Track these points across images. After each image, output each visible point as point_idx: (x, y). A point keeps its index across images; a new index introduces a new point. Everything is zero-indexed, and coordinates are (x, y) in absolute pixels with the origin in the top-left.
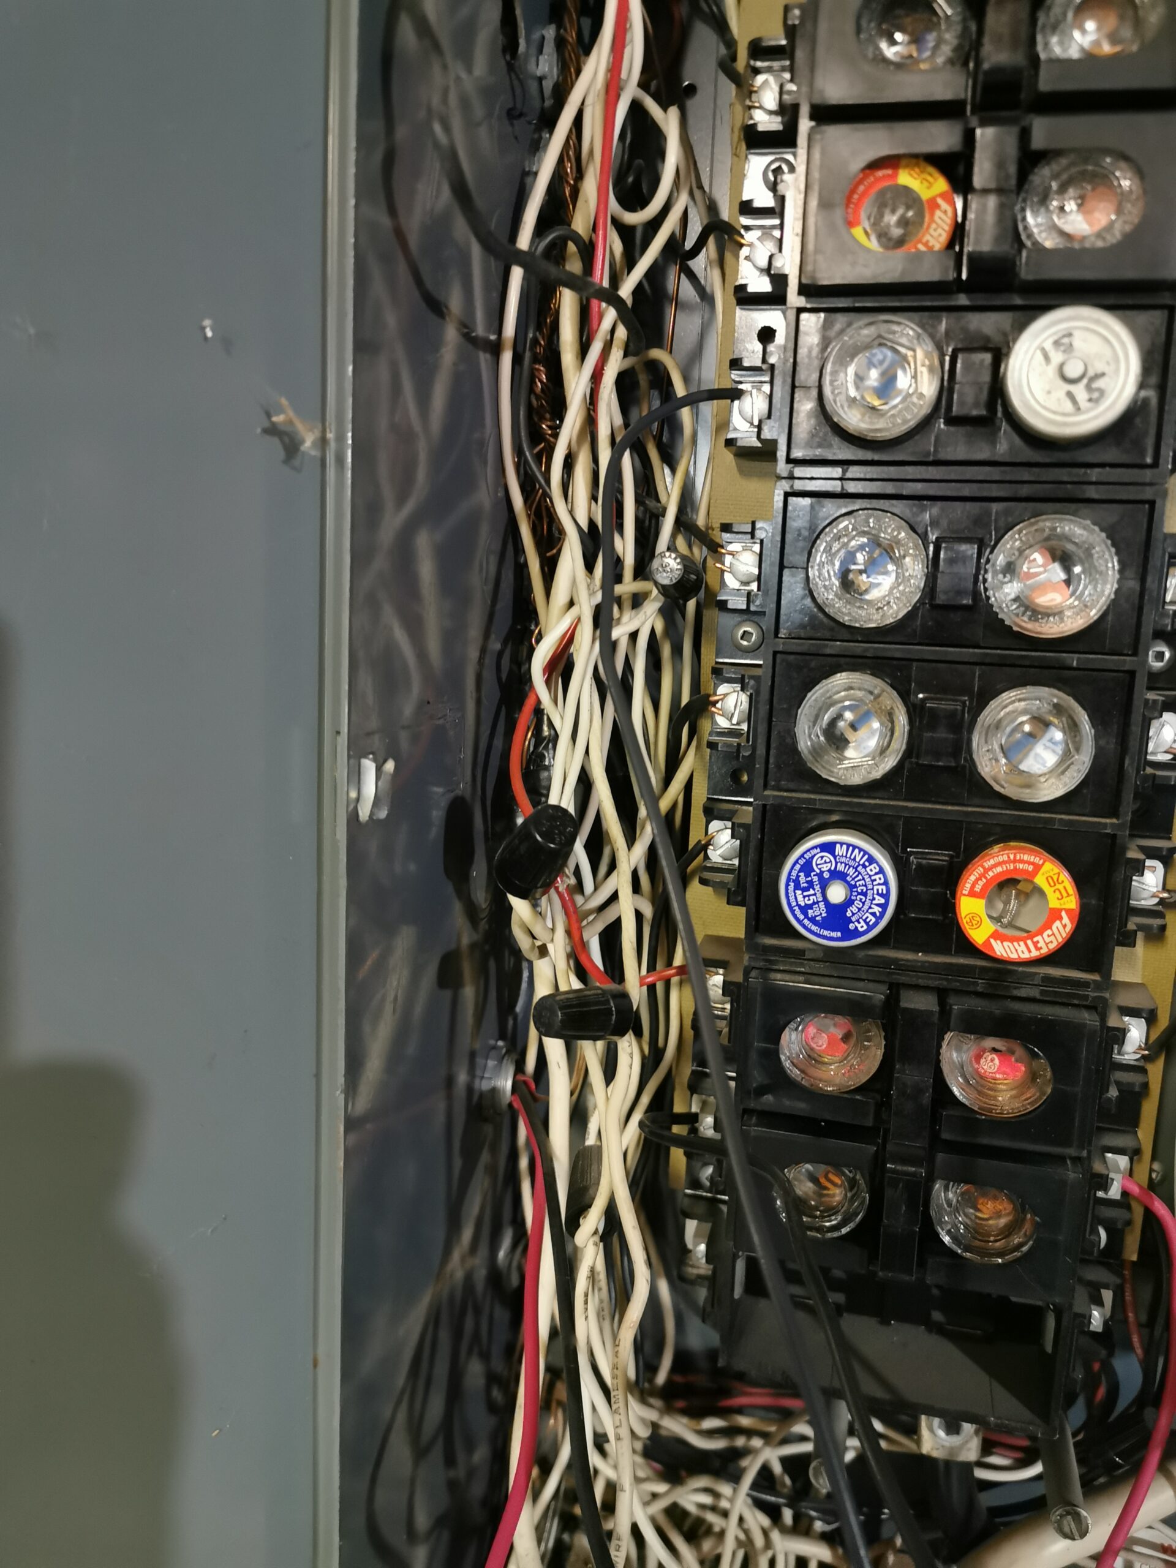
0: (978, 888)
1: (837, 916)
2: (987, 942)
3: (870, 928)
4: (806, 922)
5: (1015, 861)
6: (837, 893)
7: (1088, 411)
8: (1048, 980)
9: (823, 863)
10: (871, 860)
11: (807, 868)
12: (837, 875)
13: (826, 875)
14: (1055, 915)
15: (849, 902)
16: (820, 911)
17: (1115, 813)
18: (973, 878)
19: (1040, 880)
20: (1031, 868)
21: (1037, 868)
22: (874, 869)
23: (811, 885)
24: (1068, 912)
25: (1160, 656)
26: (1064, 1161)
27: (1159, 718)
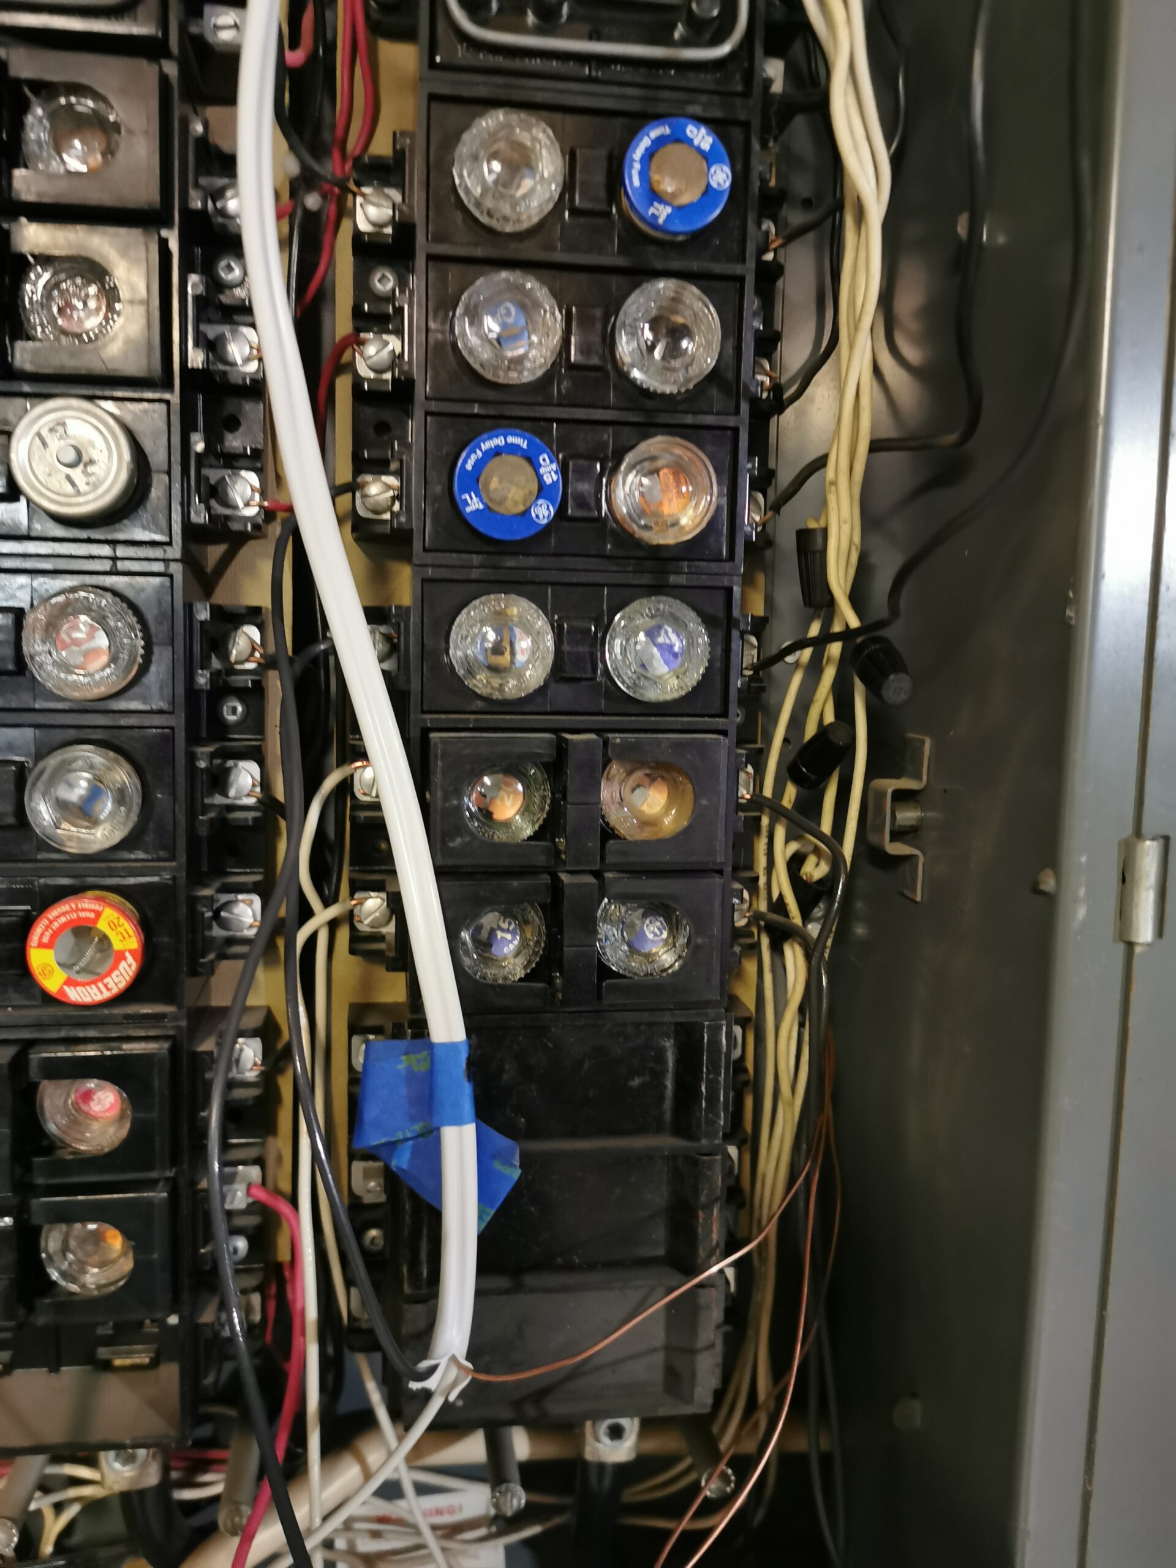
0: (45, 940)
2: (61, 991)
5: (77, 910)
7: (86, 494)
8: (125, 1018)
14: (120, 956)
17: (173, 858)
18: (39, 932)
19: (102, 925)
20: (92, 915)
21: (98, 914)
24: (131, 952)
25: (234, 711)
26: (151, 1184)
27: (236, 765)
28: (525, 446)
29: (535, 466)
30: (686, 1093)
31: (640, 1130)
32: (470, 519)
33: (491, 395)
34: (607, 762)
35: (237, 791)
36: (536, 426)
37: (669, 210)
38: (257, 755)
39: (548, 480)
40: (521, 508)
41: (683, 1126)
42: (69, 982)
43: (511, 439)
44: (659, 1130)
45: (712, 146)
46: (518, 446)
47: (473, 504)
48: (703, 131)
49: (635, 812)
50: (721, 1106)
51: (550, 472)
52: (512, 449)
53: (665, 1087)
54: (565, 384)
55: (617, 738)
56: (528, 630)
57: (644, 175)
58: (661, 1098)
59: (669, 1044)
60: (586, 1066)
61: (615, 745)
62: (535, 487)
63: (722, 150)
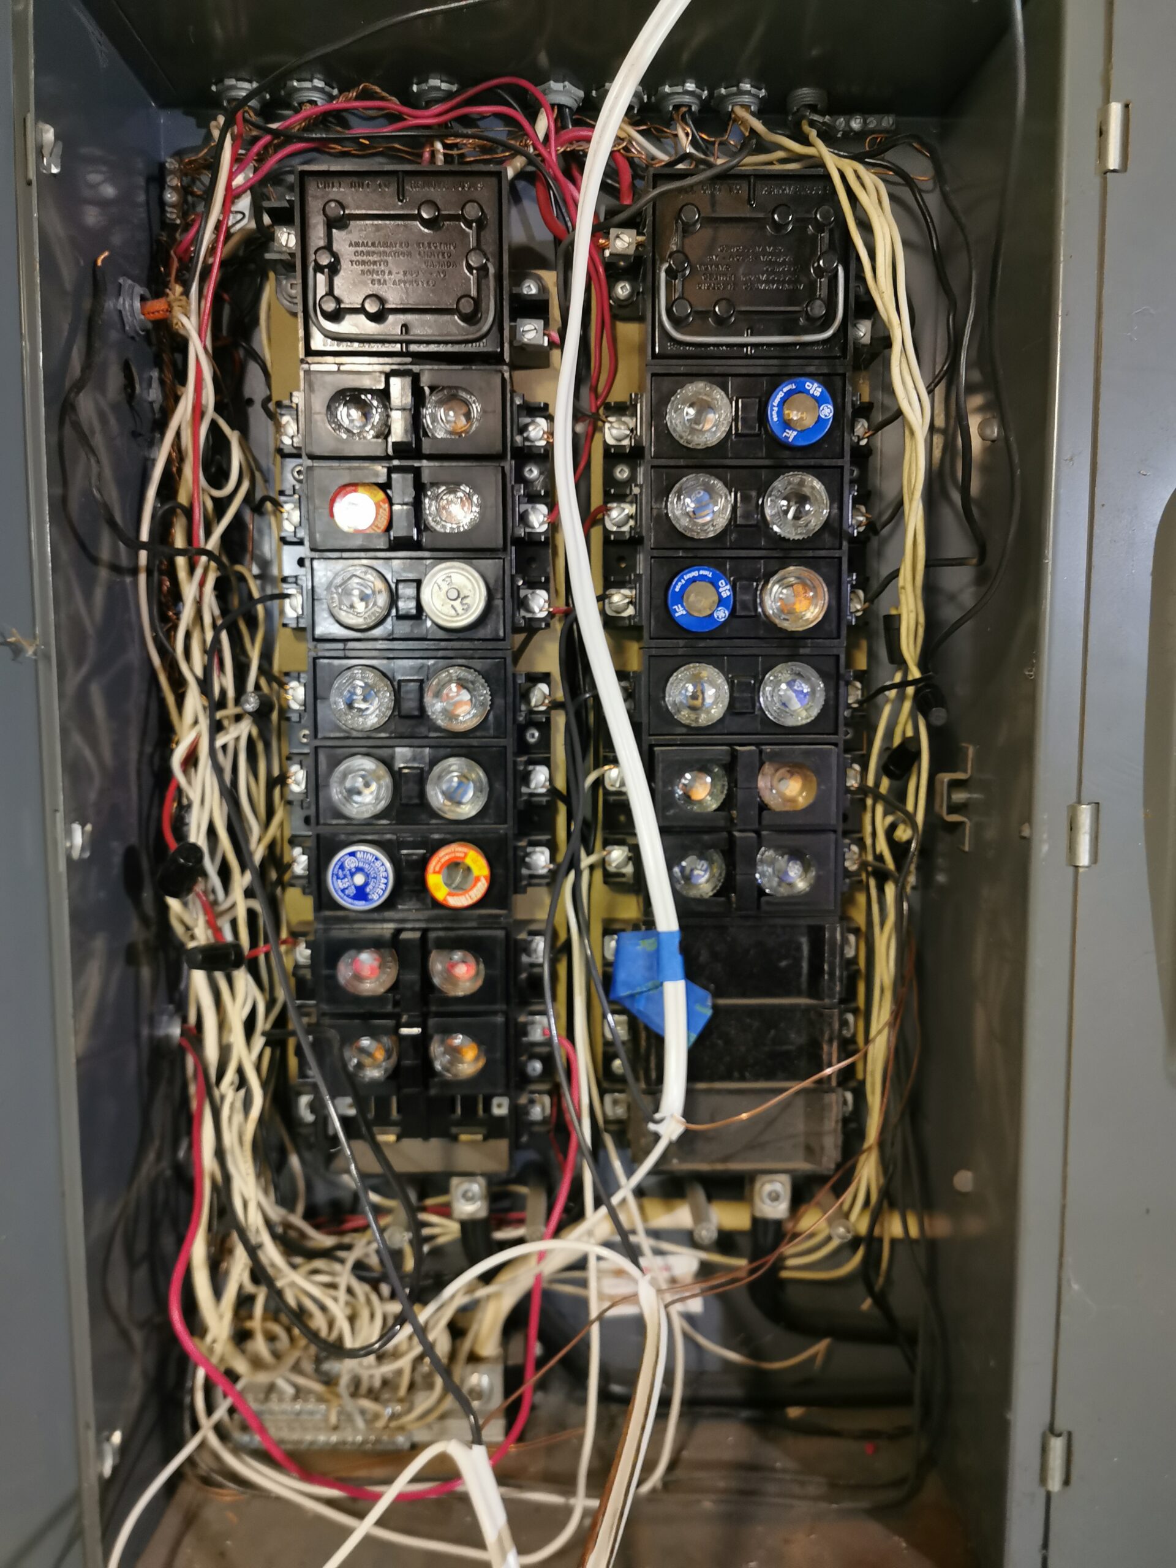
0: (437, 869)
1: (361, 893)
2: (445, 899)
3: (380, 897)
4: (345, 897)
5: (453, 852)
6: (359, 879)
7: (462, 615)
8: (481, 917)
9: (351, 863)
10: (377, 859)
11: (342, 867)
12: (359, 870)
13: (353, 870)
14: (477, 879)
15: (366, 884)
16: (352, 891)
17: (505, 822)
18: (434, 864)
19: (468, 861)
20: (462, 855)
21: (466, 854)
22: (378, 864)
23: (345, 876)
24: (485, 877)
25: (533, 736)
26: (495, 1013)
27: (534, 769)
28: (710, 576)
29: (717, 587)
30: (816, 970)
31: (787, 994)
32: (677, 620)
33: (689, 544)
34: (762, 764)
35: (536, 784)
36: (717, 563)
37: (795, 433)
38: (547, 762)
39: (724, 595)
40: (709, 612)
41: (814, 989)
42: (449, 894)
43: (702, 572)
44: (799, 994)
45: (822, 393)
46: (706, 576)
47: (679, 611)
48: (816, 385)
49: (780, 794)
50: (837, 979)
51: (725, 590)
52: (703, 578)
53: (801, 967)
54: (734, 536)
55: (768, 749)
56: (712, 684)
57: (780, 413)
58: (800, 974)
59: (804, 941)
60: (752, 952)
61: (767, 753)
62: (716, 598)
63: (827, 395)
